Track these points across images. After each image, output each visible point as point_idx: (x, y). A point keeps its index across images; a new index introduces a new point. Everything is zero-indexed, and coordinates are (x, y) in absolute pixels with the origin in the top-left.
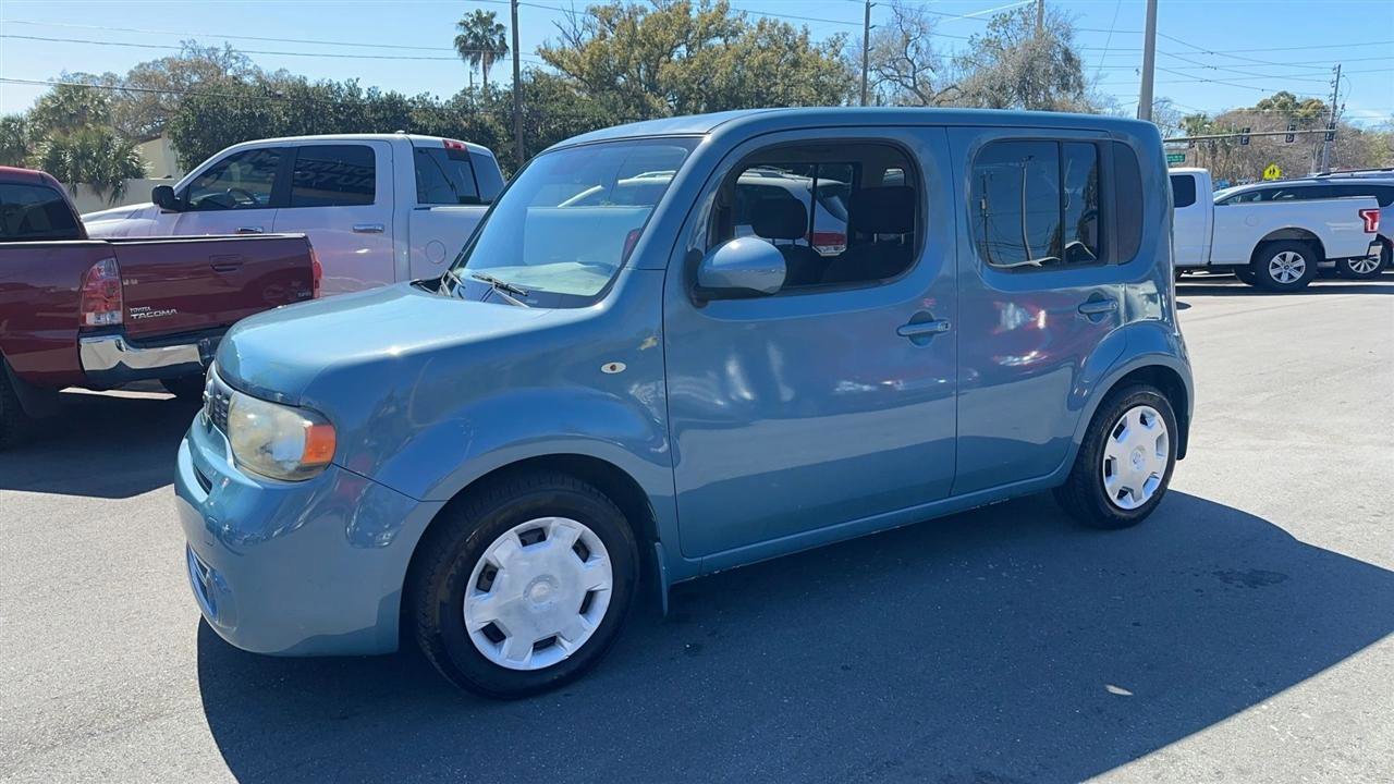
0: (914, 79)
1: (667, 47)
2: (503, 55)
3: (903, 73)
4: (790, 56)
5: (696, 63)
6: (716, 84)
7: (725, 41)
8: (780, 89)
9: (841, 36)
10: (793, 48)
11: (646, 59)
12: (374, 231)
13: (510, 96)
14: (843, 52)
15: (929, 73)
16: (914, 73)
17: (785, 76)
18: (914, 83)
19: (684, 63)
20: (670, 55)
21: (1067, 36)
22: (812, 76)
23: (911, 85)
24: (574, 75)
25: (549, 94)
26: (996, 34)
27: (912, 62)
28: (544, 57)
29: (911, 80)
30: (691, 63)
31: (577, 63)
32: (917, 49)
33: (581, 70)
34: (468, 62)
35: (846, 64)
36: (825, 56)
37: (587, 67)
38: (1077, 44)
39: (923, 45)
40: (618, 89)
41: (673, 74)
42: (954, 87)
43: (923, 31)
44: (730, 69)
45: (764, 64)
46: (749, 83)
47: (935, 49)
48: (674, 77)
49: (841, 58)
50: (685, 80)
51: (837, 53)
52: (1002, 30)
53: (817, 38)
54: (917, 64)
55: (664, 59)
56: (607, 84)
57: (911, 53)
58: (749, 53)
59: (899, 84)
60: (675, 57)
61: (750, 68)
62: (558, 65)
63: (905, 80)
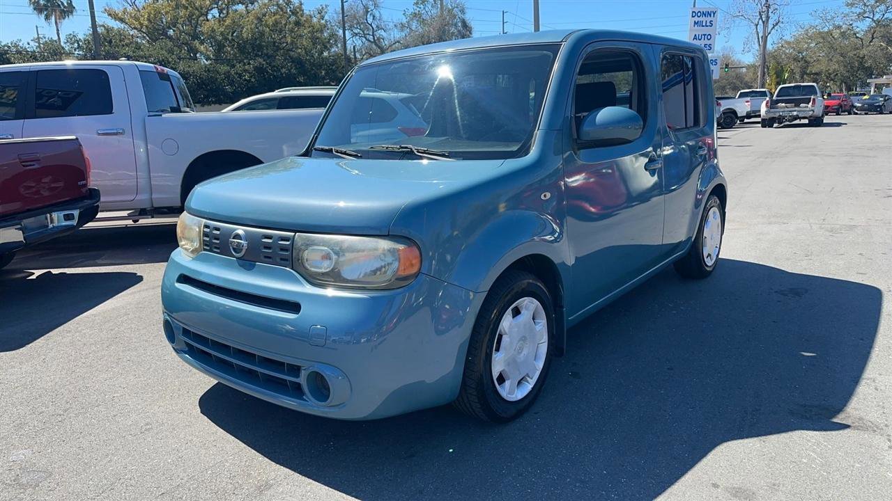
0: (373, 35)
1: (204, 10)
2: (72, 12)
3: (365, 32)
4: (293, 18)
5: (228, 22)
6: (245, 36)
7: (246, 7)
8: (289, 40)
9: (324, 7)
10: (294, 13)
11: (190, 17)
12: (116, 134)
13: (89, 43)
14: (326, 17)
15: (382, 32)
16: (373, 32)
17: (292, 31)
18: (374, 39)
19: (220, 21)
20: (206, 15)
21: (463, 11)
22: (309, 32)
23: (372, 40)
24: (135, 28)
25: (120, 41)
26: (418, 9)
27: (371, 25)
28: (110, 15)
29: (372, 37)
30: (225, 21)
31: (137, 19)
32: (374, 16)
33: (141, 25)
34: (43, 16)
35: (329, 26)
36: (315, 20)
37: (146, 23)
38: (468, 17)
39: (377, 15)
40: (170, 38)
41: (213, 28)
42: (398, 42)
43: (376, 6)
44: (253, 26)
45: (276, 23)
46: (267, 35)
47: (385, 18)
48: (213, 31)
49: (326, 21)
50: (222, 34)
51: (322, 18)
52: (422, 6)
53: (309, 8)
54: (374, 26)
55: (201, 18)
56: (162, 35)
57: (370, 20)
58: (264, 15)
59: (364, 39)
60: (210, 17)
61: (267, 26)
62: (122, 20)
63: (368, 36)
